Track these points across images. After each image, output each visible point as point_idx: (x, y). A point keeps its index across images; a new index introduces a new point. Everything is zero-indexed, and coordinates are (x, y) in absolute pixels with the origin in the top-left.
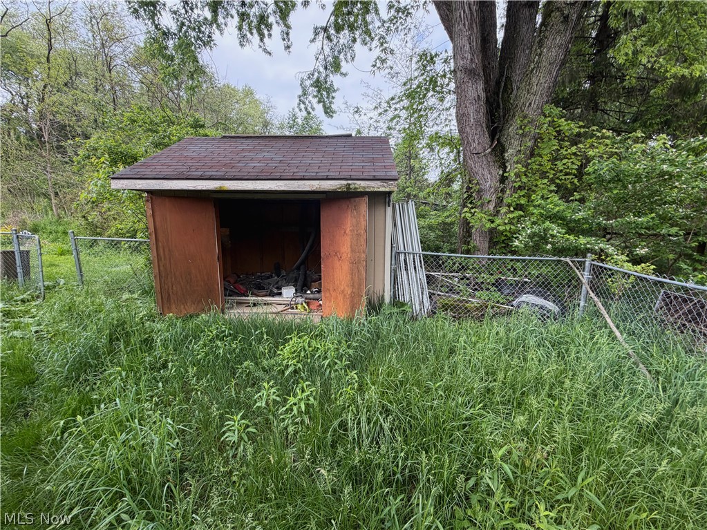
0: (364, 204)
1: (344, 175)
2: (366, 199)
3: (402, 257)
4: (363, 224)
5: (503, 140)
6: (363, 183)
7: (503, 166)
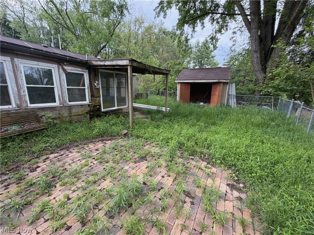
0: (222, 85)
1: (218, 79)
2: (222, 83)
3: (230, 96)
4: (221, 88)
5: (266, 66)
6: (222, 81)
7: (265, 73)
